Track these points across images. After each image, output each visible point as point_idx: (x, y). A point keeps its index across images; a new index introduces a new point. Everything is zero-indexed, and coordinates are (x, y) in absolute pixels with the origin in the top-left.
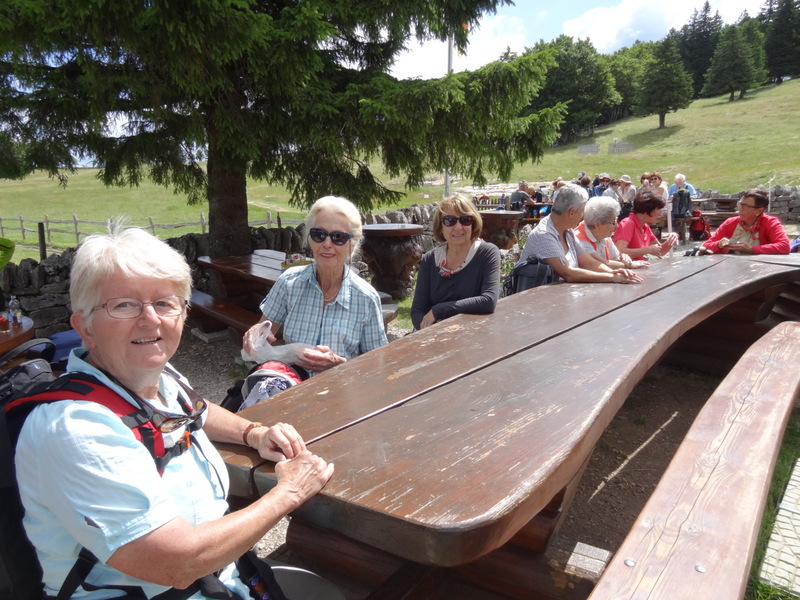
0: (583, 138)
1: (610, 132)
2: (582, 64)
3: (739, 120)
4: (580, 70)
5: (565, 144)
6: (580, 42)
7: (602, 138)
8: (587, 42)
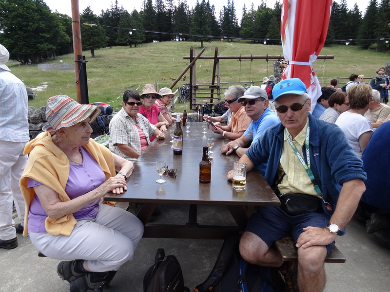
3: (131, 56)
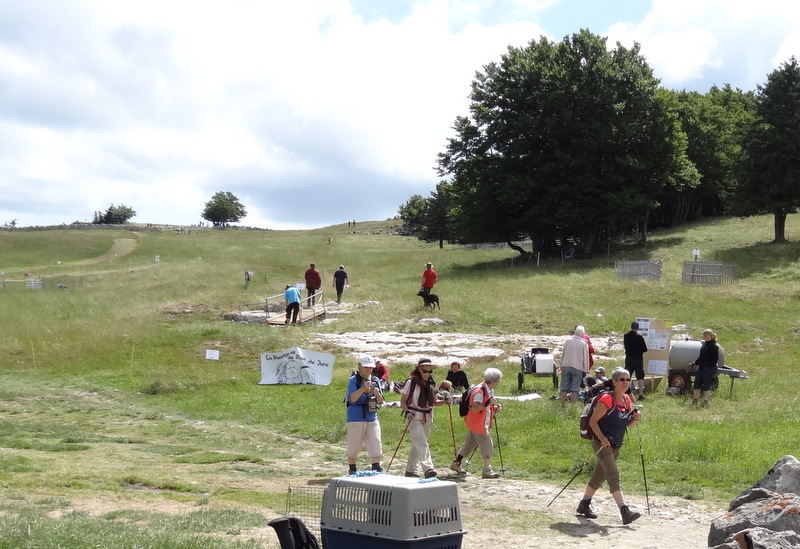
0: (626, 248)
1: (678, 241)
2: (623, 96)
4: (620, 106)
5: (590, 256)
6: (622, 50)
7: (663, 251)
8: (634, 53)
